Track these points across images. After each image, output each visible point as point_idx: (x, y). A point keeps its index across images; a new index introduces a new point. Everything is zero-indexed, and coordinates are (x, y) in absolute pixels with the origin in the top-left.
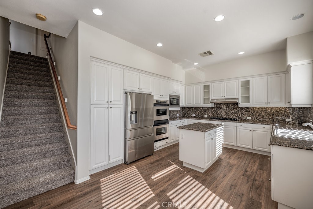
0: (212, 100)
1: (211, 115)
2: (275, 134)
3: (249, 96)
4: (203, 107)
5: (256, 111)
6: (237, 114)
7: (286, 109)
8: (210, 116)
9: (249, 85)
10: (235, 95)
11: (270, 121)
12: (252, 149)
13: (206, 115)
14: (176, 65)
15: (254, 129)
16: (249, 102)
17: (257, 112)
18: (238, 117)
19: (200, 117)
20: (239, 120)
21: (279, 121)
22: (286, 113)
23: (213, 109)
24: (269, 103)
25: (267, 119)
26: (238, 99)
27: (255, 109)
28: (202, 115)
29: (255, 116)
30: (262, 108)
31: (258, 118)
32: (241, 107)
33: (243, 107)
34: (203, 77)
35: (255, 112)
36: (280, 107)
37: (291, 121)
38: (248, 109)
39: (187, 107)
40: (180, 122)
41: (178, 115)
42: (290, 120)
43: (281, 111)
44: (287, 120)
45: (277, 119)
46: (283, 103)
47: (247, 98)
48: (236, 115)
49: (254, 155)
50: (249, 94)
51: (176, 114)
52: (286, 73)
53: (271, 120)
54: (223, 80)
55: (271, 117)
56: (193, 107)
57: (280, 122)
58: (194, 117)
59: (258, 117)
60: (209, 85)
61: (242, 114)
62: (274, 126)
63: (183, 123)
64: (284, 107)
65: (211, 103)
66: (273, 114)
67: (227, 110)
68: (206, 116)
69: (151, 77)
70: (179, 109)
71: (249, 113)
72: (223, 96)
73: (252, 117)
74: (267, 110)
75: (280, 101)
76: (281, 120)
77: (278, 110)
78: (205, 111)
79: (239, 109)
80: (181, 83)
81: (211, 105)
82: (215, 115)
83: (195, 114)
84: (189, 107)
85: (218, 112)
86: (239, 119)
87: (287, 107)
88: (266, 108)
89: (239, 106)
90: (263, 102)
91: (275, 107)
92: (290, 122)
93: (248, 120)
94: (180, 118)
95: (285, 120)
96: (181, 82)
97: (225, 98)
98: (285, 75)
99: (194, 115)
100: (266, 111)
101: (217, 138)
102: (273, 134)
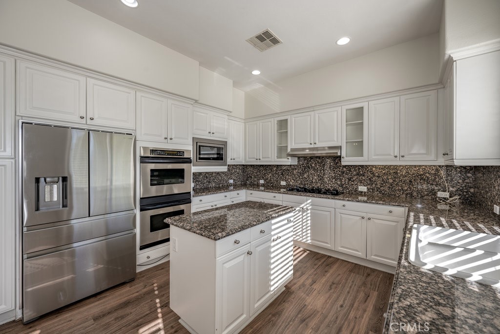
0: (292, 150)
1: (293, 181)
2: (412, 257)
3: (362, 141)
4: (277, 165)
5: (377, 174)
6: (341, 180)
7: (437, 170)
8: (291, 183)
9: (362, 118)
10: (336, 140)
11: (404, 196)
12: (366, 259)
13: (283, 181)
14: (216, 75)
15: (370, 216)
16: (362, 156)
17: (378, 177)
18: (342, 185)
19: (272, 186)
20: (343, 193)
21: (422, 197)
22: (437, 180)
23: (296, 169)
24: (403, 156)
25: (398, 192)
26: (340, 148)
27: (374, 169)
28: (277, 181)
29: (374, 185)
30: (389, 167)
31: (379, 188)
32: (348, 166)
33: (352, 166)
34: (275, 102)
35: (374, 176)
36: (426, 166)
37: (448, 197)
38: (361, 171)
39: (251, 166)
40: (226, 196)
41: (231, 181)
42: (446, 195)
43: (427, 175)
44: (440, 194)
45: (418, 192)
46: (433, 157)
47: (358, 146)
48: (339, 183)
49: (369, 275)
50: (362, 138)
51: (228, 180)
52: (439, 87)
53: (407, 194)
54: (311, 109)
55: (406, 188)
56: (261, 166)
57: (425, 197)
58: (263, 185)
59: (381, 187)
60: (286, 120)
61: (349, 180)
62: (413, 211)
63: (233, 200)
64: (434, 166)
65: (290, 158)
66: (410, 181)
67: (322, 171)
68: (283, 183)
69: (133, 92)
70: (224, 169)
71: (363, 178)
72: (312, 142)
73: (369, 187)
74: (398, 172)
75: (425, 152)
76: (427, 195)
77: (422, 173)
78: (282, 174)
79: (345, 169)
80: (231, 114)
81: (289, 161)
82: (299, 182)
83: (265, 180)
84: (254, 165)
85: (305, 176)
86: (345, 192)
87: (440, 166)
88: (395, 167)
89: (343, 163)
90: (390, 155)
91: (415, 166)
92: (445, 198)
93: (362, 192)
94: (236, 187)
95: (435, 194)
96: (231, 112)
97: (316, 146)
98: (438, 91)
99: (262, 182)
100: (396, 173)
101: (273, 244)
102: (407, 259)
